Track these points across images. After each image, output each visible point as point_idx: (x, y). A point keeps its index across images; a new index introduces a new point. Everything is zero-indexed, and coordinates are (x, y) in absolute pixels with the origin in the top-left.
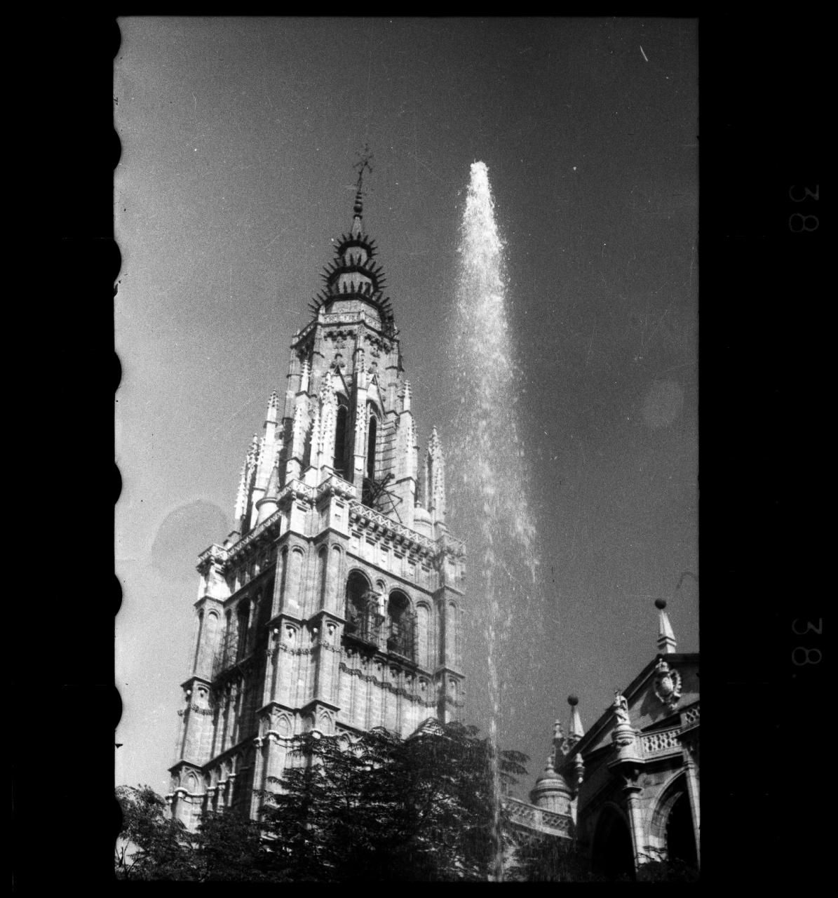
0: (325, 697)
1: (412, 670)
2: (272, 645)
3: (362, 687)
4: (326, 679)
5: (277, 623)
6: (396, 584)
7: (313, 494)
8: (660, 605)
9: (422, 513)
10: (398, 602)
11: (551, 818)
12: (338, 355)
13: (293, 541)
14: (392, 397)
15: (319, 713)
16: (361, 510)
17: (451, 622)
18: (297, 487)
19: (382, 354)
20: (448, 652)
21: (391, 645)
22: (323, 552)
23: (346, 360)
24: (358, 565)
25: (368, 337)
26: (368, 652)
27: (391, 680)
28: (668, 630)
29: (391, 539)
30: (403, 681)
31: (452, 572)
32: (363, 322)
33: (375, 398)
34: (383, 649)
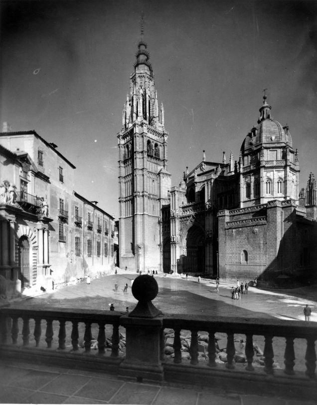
0: (145, 167)
1: (159, 159)
2: (135, 157)
3: (151, 164)
4: (145, 164)
5: (135, 152)
6: (156, 142)
7: (140, 123)
8: (204, 151)
9: (160, 124)
10: (156, 145)
11: (183, 189)
12: (141, 83)
13: (137, 135)
14: (153, 94)
15: (144, 170)
16: (149, 126)
17: (166, 149)
18: (136, 122)
19: (150, 81)
20: (165, 156)
21: (155, 154)
22: (143, 137)
23: (143, 84)
24: (149, 139)
25: (148, 77)
26: (152, 157)
27: (155, 162)
28: (205, 157)
29: (155, 132)
30: (157, 162)
31: (166, 138)
32: (146, 73)
33: (150, 95)
34: (154, 156)
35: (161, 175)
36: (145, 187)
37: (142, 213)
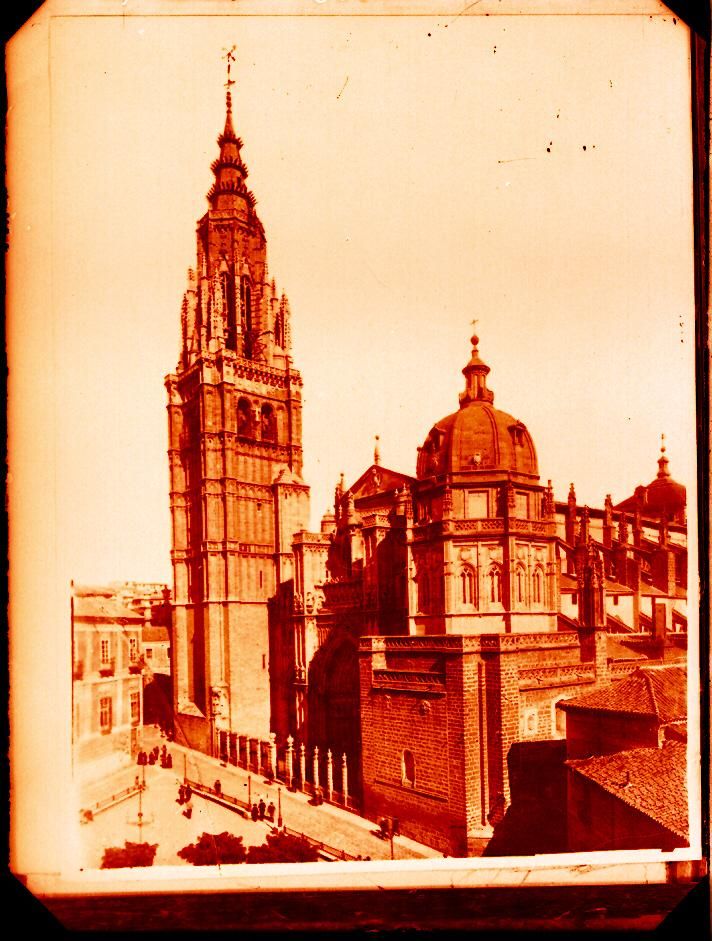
1: (275, 446)
2: (202, 448)
4: (229, 461)
5: (203, 436)
6: (264, 401)
7: (213, 358)
8: (377, 438)
9: (279, 351)
10: (267, 410)
11: (327, 536)
12: (222, 244)
13: (206, 388)
14: (258, 271)
15: (228, 482)
16: (242, 363)
17: (294, 417)
18: (204, 354)
21: (263, 436)
22: (221, 393)
23: (228, 248)
24: (242, 395)
25: (240, 229)
26: (252, 443)
27: (265, 454)
29: (260, 375)
30: (271, 452)
31: (295, 389)
34: (259, 439)
35: (280, 490)
36: (230, 530)
37: (222, 599)
